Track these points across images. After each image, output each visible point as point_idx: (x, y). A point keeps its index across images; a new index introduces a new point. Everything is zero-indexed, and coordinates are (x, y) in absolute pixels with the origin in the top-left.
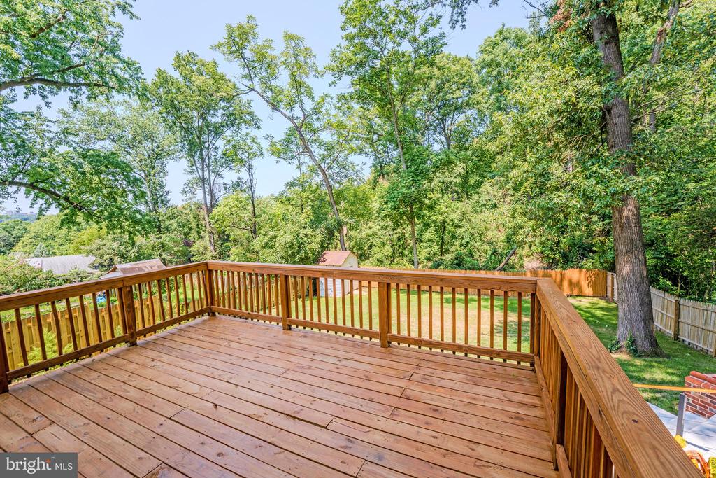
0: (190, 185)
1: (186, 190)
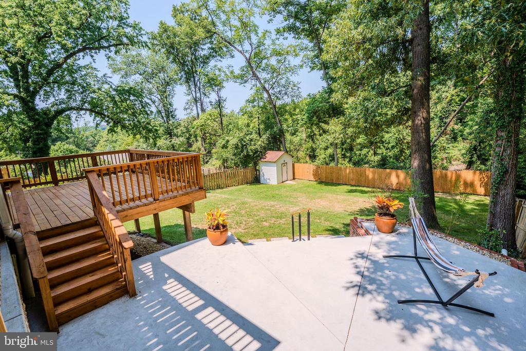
1: (187, 107)
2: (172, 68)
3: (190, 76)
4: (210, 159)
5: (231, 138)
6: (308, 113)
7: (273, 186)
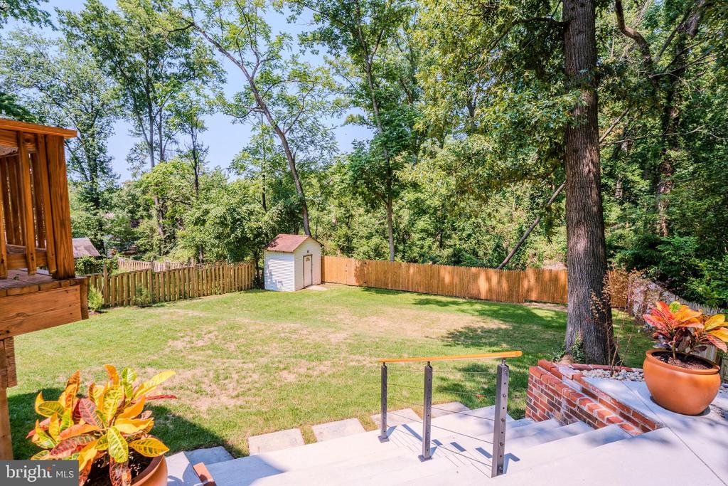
0: (138, 151)
1: (133, 156)
2: (110, 85)
3: (143, 103)
4: (171, 248)
5: (212, 205)
6: (353, 171)
7: (287, 294)
